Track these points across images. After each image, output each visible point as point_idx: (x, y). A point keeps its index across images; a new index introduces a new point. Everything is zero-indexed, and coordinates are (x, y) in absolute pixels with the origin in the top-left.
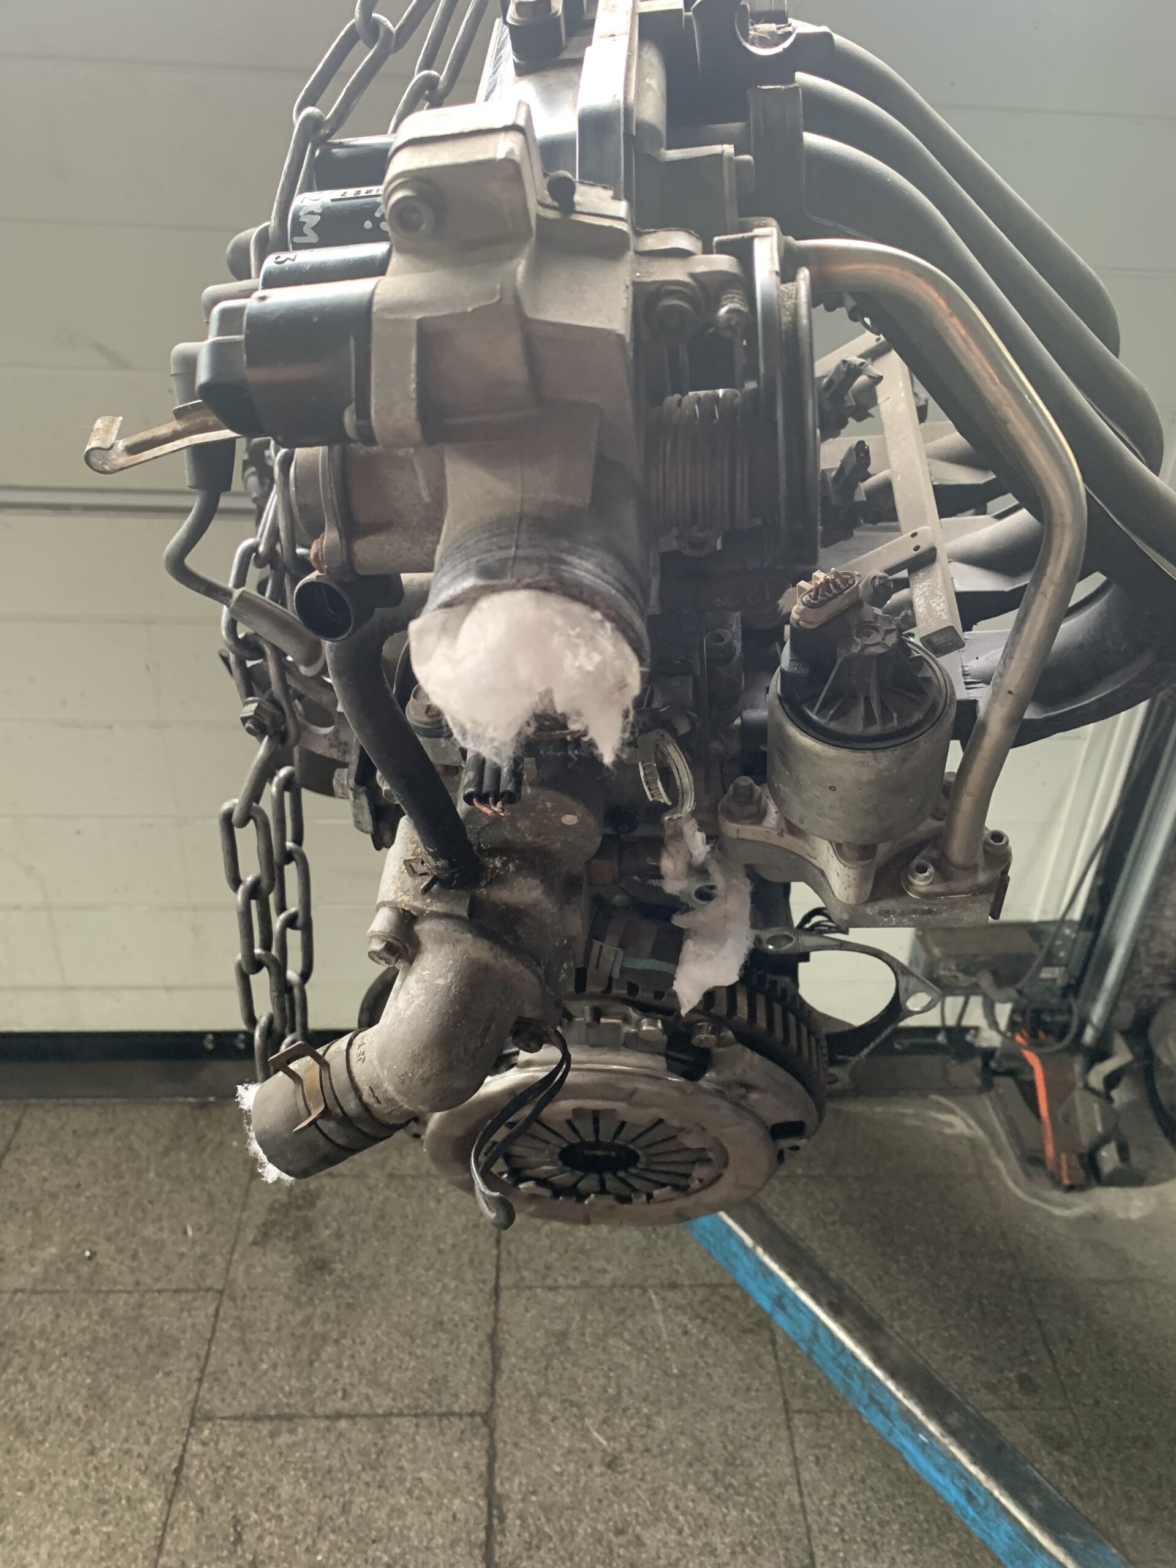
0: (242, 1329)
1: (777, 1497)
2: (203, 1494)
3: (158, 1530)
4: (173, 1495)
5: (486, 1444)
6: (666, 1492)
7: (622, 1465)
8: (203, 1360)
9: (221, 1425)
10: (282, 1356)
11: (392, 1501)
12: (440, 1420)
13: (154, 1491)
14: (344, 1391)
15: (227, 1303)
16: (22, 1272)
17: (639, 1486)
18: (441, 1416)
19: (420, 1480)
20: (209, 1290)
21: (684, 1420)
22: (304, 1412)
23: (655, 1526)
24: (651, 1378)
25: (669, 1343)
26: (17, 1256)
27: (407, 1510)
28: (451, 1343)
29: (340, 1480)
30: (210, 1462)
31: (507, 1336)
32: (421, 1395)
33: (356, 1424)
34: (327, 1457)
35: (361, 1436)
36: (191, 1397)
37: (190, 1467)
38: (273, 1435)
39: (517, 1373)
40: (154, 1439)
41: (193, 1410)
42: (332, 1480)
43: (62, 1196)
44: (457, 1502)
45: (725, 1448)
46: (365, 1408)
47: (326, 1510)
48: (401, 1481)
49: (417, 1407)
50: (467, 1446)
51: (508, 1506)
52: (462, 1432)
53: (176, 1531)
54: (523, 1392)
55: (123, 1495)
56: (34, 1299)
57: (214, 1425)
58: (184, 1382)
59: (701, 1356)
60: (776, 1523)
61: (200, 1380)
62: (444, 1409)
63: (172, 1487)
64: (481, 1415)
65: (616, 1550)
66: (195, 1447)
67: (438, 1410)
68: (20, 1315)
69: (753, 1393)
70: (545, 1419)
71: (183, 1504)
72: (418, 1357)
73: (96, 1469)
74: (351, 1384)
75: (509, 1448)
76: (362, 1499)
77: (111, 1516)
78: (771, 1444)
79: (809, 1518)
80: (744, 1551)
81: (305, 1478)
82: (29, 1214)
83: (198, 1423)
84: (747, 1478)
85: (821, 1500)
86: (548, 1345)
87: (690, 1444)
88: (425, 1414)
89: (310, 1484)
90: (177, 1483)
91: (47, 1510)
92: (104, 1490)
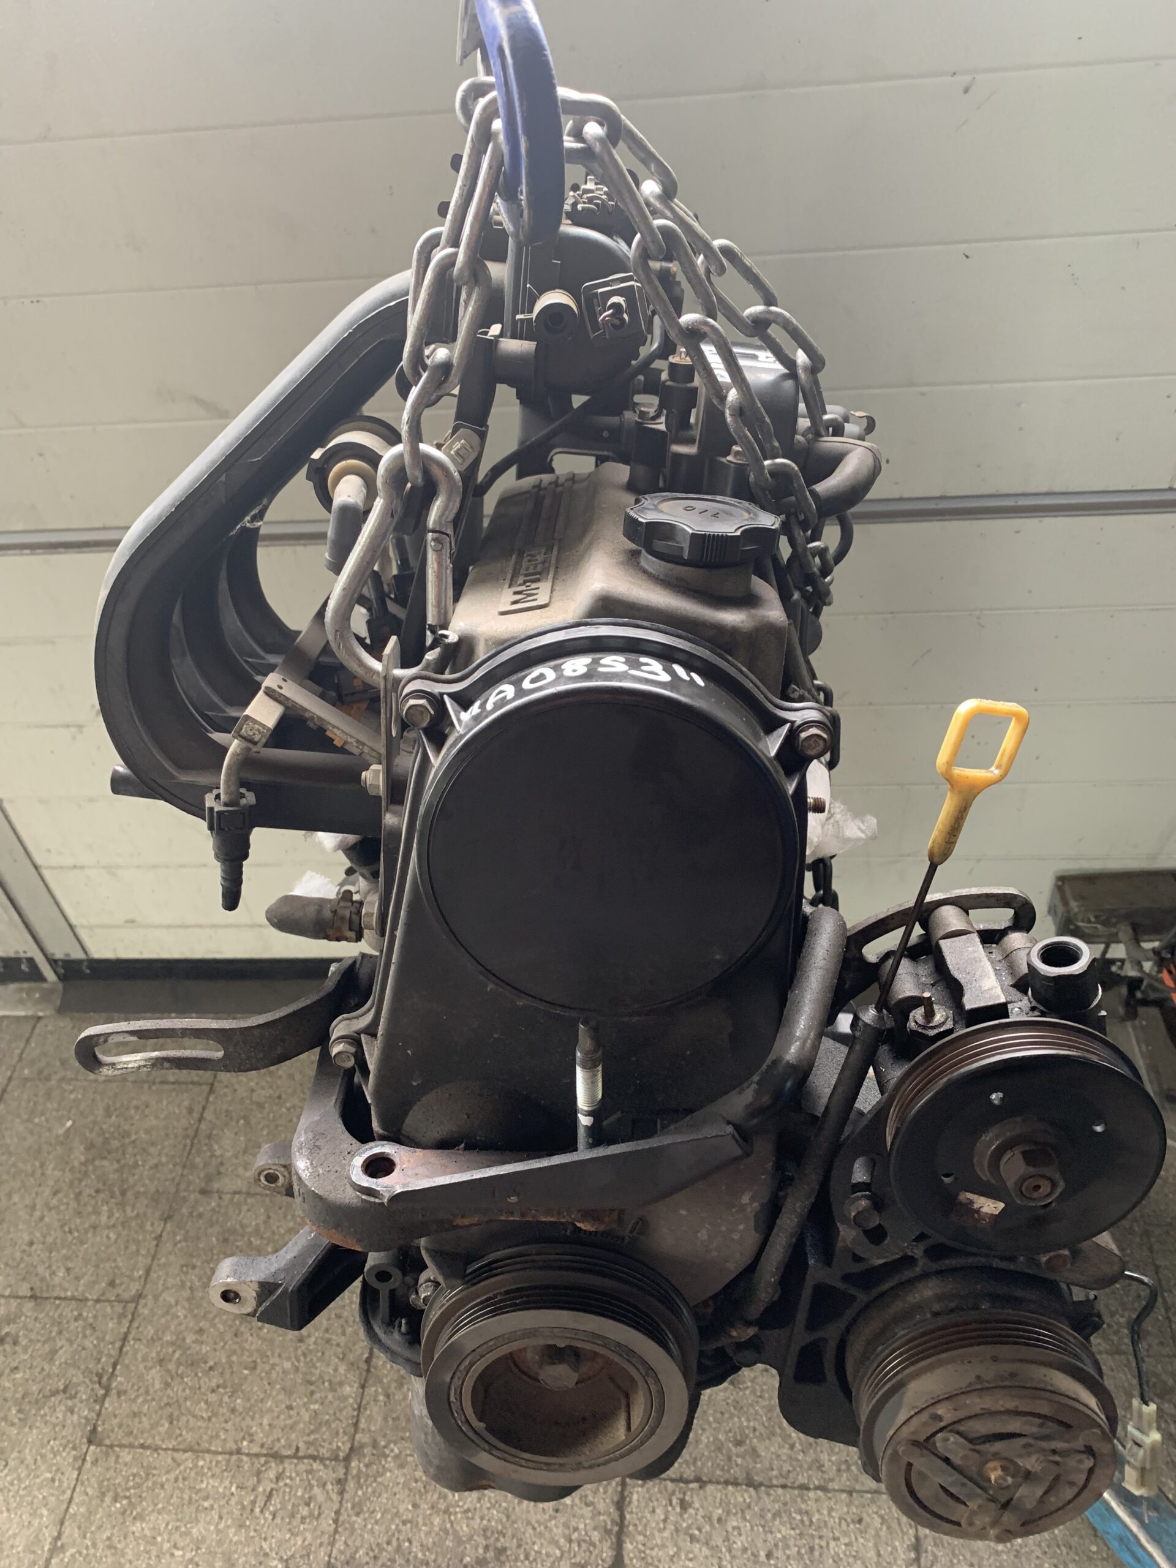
3: (354, 1410)
4: (366, 1380)
16: (238, 1176)
26: (234, 1161)
43: (267, 1105)
53: (368, 1412)
56: (250, 1200)
68: (239, 1214)
71: (373, 1389)
73: (304, 1355)
82: (242, 1122)
91: (267, 1387)
92: (311, 1373)
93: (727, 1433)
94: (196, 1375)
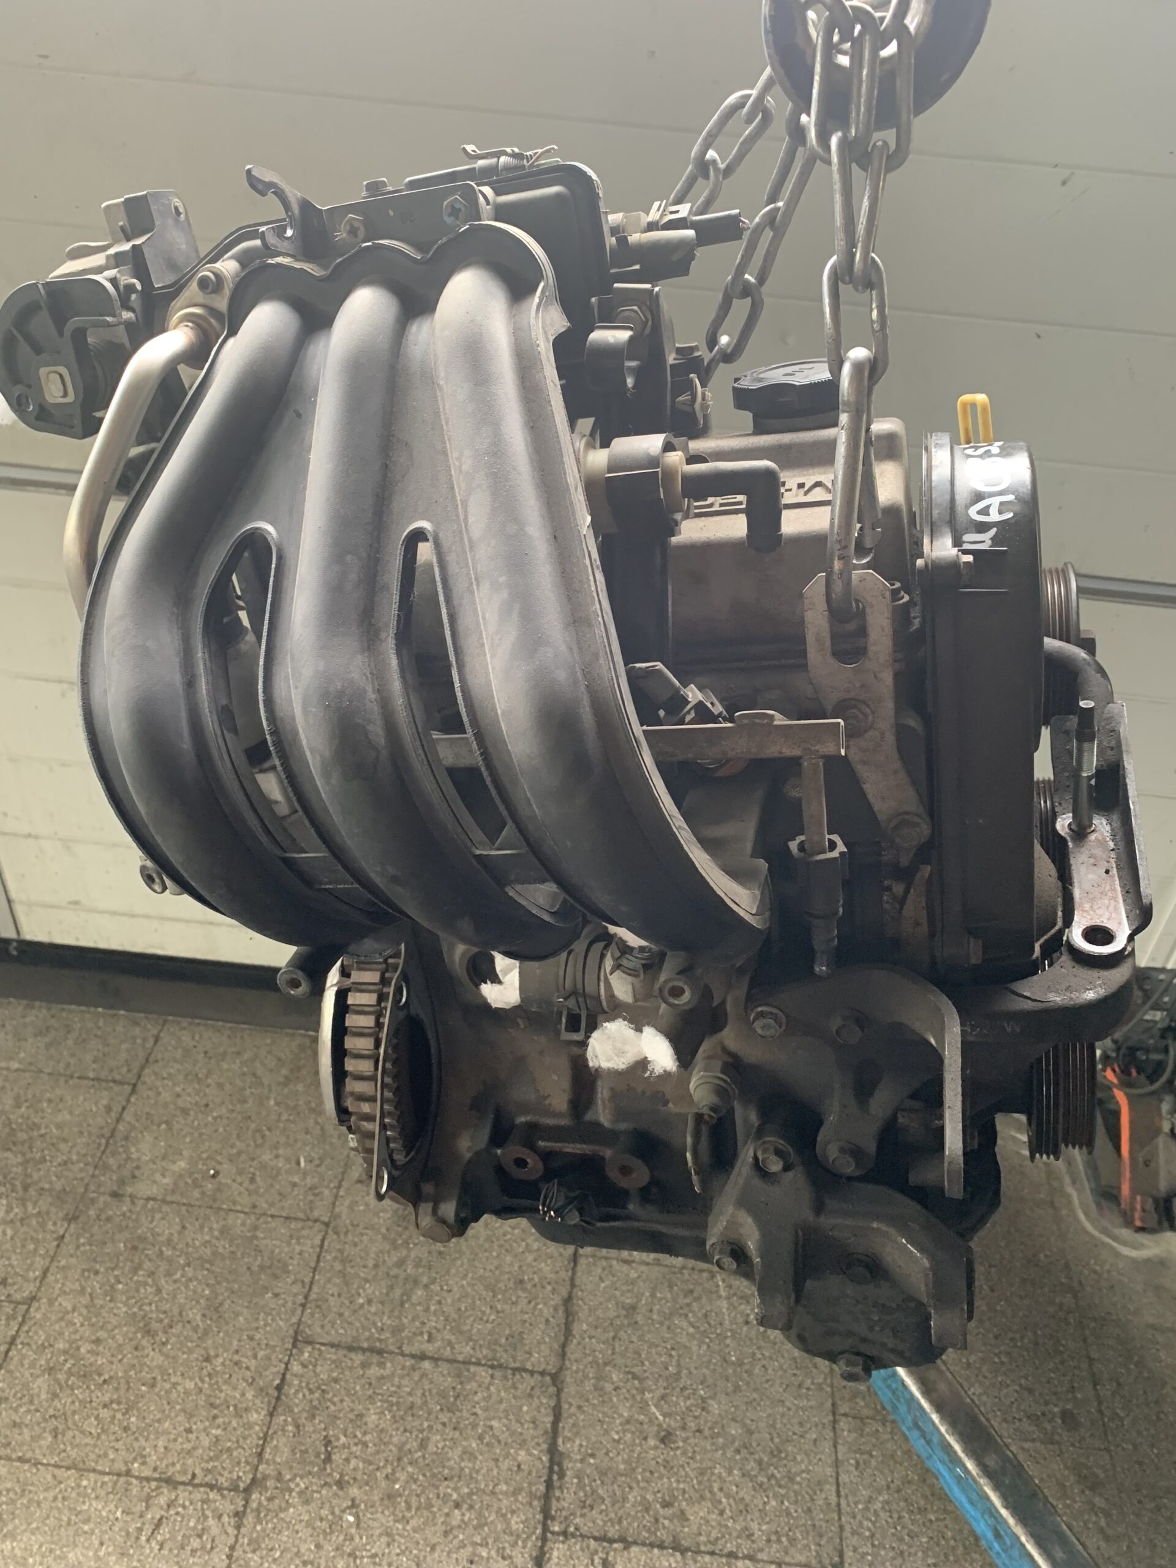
0: (343, 1261)
1: (815, 1493)
2: (300, 1412)
3: (259, 1438)
4: (274, 1408)
5: (553, 1403)
6: (713, 1473)
7: (675, 1442)
8: (307, 1287)
9: (319, 1350)
10: (377, 1293)
11: (464, 1443)
12: (514, 1374)
13: (258, 1402)
14: (430, 1334)
15: (331, 1236)
16: (154, 1182)
17: (688, 1464)
18: (515, 1370)
19: (491, 1428)
20: (316, 1221)
21: (736, 1407)
22: (392, 1348)
23: (699, 1503)
24: (710, 1362)
25: (731, 1330)
26: (151, 1166)
27: (477, 1454)
28: (530, 1302)
29: (419, 1417)
30: (308, 1384)
31: (580, 1302)
32: (498, 1348)
33: (437, 1366)
34: (410, 1394)
35: (441, 1379)
36: (295, 1320)
37: (290, 1386)
38: (364, 1365)
39: (587, 1340)
40: (261, 1354)
41: (296, 1332)
42: (413, 1415)
43: (192, 1113)
44: (522, 1453)
45: (772, 1439)
46: (447, 1352)
47: (406, 1443)
48: (474, 1426)
49: (494, 1359)
50: (536, 1402)
51: (567, 1464)
52: (532, 1388)
53: (275, 1442)
54: (590, 1359)
55: (232, 1402)
56: (165, 1208)
57: (313, 1349)
58: (290, 1304)
59: (759, 1348)
60: (812, 1519)
61: (303, 1306)
62: (517, 1365)
63: (273, 1401)
64: (550, 1374)
65: (661, 1520)
66: (296, 1367)
67: (512, 1365)
68: (151, 1222)
69: (804, 1391)
70: (608, 1387)
71: (282, 1418)
72: (498, 1312)
73: (209, 1375)
74: (435, 1328)
75: (573, 1410)
76: (438, 1437)
77: (220, 1420)
78: (815, 1441)
79: (843, 1519)
80: (779, 1541)
81: (390, 1411)
82: (163, 1126)
83: (299, 1345)
84: (789, 1471)
85: (856, 1503)
86: (618, 1317)
87: (740, 1431)
88: (500, 1366)
89: (394, 1417)
90: (278, 1398)
91: (167, 1408)
92: (215, 1397)
93: (655, 1493)
94: (88, 1387)
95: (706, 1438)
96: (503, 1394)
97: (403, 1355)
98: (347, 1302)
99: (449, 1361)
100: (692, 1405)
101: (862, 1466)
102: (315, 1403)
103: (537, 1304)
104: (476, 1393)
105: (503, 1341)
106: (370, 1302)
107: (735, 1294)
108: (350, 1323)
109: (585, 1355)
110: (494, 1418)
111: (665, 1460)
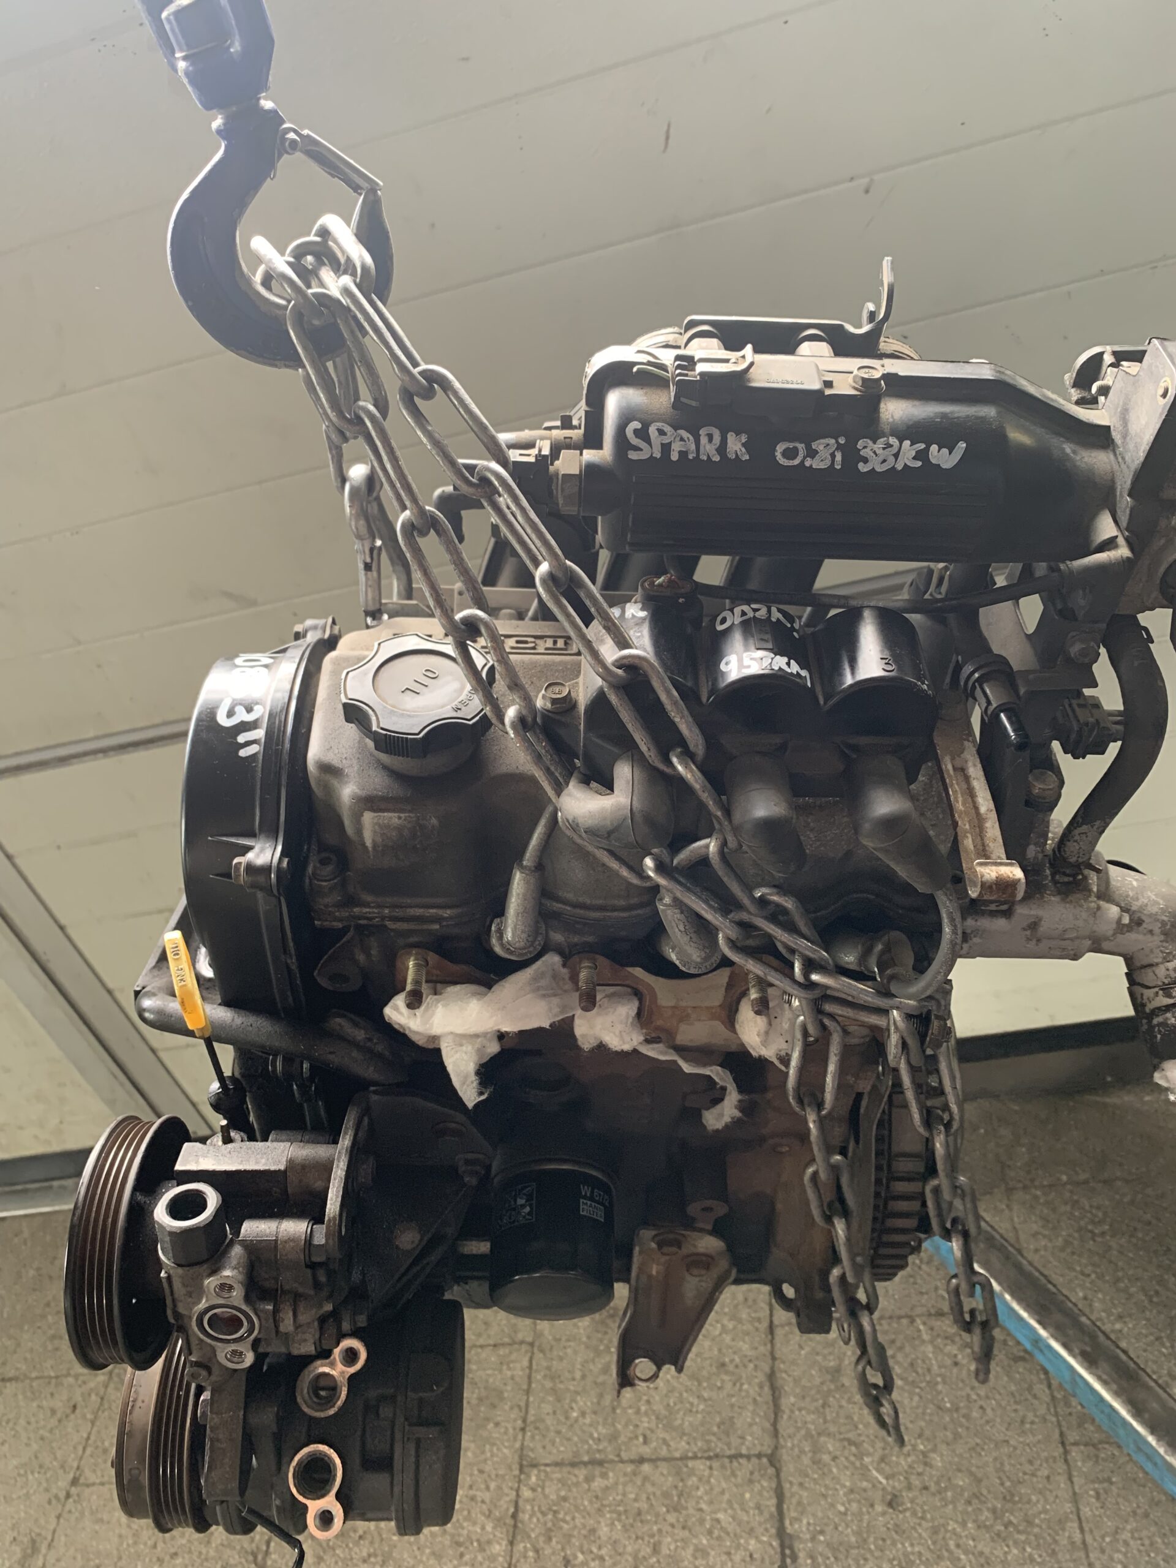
0: (552, 1378)
1: (1058, 1535)
2: (537, 1537)
4: (513, 1537)
5: (774, 1485)
6: (947, 1531)
7: (902, 1504)
8: (524, 1410)
9: (545, 1471)
10: (589, 1404)
11: (695, 1541)
12: (731, 1462)
13: (498, 1534)
14: (645, 1437)
15: (538, 1355)
17: (920, 1525)
18: (731, 1457)
19: (718, 1521)
20: (522, 1342)
21: (961, 1456)
22: (611, 1457)
23: (937, 1564)
24: (924, 1413)
25: (940, 1375)
27: (709, 1550)
28: (734, 1384)
29: (648, 1522)
30: (539, 1507)
31: (784, 1375)
32: (713, 1438)
33: (657, 1467)
34: (636, 1500)
35: (663, 1479)
36: (518, 1445)
37: (523, 1512)
38: (589, 1479)
39: (797, 1413)
40: (493, 1485)
41: (521, 1457)
42: (642, 1521)
44: (753, 1542)
45: (1002, 1484)
46: (664, 1452)
47: (639, 1550)
48: (702, 1521)
49: (709, 1450)
50: (757, 1487)
51: (798, 1546)
52: (752, 1473)
54: (803, 1432)
55: (474, 1537)
57: (539, 1471)
58: (511, 1431)
59: (973, 1388)
60: (1058, 1562)
61: (523, 1429)
62: (733, 1452)
63: (511, 1530)
64: (766, 1455)
66: (526, 1493)
67: (728, 1453)
69: (1028, 1426)
70: (826, 1458)
72: (705, 1400)
74: (650, 1429)
75: (795, 1488)
76: (669, 1539)
77: (467, 1557)
78: (1048, 1478)
79: (1091, 1555)
81: (619, 1520)
83: (526, 1470)
84: (1026, 1515)
85: (1103, 1537)
86: (822, 1383)
87: (967, 1480)
88: (717, 1456)
89: (624, 1526)
90: (515, 1526)
95: (934, 1494)
96: (724, 1485)
97: (622, 1461)
98: (562, 1419)
99: (665, 1459)
100: (913, 1462)
101: (1103, 1496)
102: (550, 1525)
103: (742, 1385)
104: (698, 1488)
105: (715, 1429)
106: (583, 1414)
107: (938, 1336)
108: (569, 1439)
109: (798, 1429)
110: (719, 1510)
111: (896, 1525)
